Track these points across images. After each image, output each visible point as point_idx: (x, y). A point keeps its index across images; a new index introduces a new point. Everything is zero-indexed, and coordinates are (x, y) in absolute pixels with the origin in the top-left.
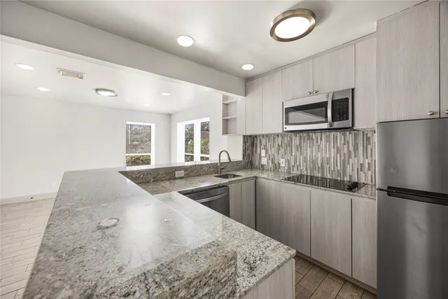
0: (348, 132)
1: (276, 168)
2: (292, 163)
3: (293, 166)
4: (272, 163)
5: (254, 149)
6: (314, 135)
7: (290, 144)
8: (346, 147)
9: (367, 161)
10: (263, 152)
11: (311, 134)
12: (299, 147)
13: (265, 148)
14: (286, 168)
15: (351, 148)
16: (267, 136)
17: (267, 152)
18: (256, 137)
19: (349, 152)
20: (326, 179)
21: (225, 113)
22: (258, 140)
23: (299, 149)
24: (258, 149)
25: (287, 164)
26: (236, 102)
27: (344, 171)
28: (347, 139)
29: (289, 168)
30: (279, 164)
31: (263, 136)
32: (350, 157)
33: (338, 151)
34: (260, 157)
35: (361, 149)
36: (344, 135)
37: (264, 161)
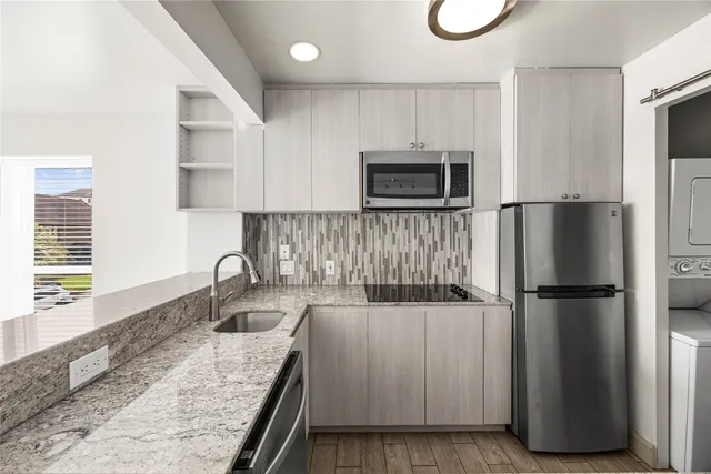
0: (433, 215)
1: (315, 278)
2: (349, 265)
3: (351, 273)
4: (307, 270)
5: (260, 244)
6: (386, 218)
7: (343, 232)
8: (431, 235)
9: (454, 254)
10: (285, 250)
11: (381, 215)
12: (362, 238)
13: (289, 240)
14: (338, 277)
15: (437, 238)
16: (293, 215)
17: (293, 251)
18: (265, 216)
19: (435, 243)
20: (405, 286)
21: (185, 152)
22: (271, 225)
23: (361, 241)
24: (272, 244)
25: (339, 269)
26: (230, 131)
27: (429, 271)
28: (433, 224)
29: (343, 276)
30: (323, 271)
31: (284, 215)
32: (435, 250)
33: (421, 242)
34: (277, 262)
35: (448, 237)
36: (429, 218)
37: (287, 268)
